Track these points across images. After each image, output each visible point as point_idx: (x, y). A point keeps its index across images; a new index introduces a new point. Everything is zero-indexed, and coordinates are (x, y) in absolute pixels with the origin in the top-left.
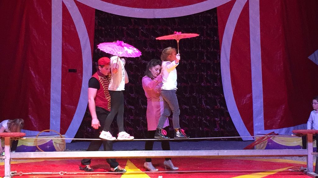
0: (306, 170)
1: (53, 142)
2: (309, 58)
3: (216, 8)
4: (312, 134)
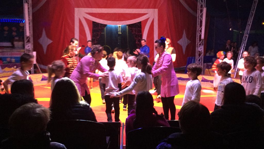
2: (177, 42)
3: (141, 22)
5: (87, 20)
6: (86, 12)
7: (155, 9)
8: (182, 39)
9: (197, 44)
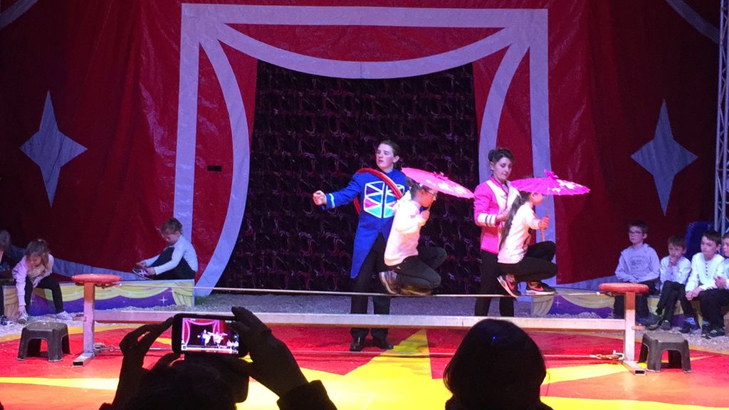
0: (621, 356)
1: (173, 291)
2: (633, 157)
3: (471, 63)
4: (634, 293)
5: (234, 56)
6: (232, 22)
7: (536, 11)
8: (651, 143)
9: (718, 162)
